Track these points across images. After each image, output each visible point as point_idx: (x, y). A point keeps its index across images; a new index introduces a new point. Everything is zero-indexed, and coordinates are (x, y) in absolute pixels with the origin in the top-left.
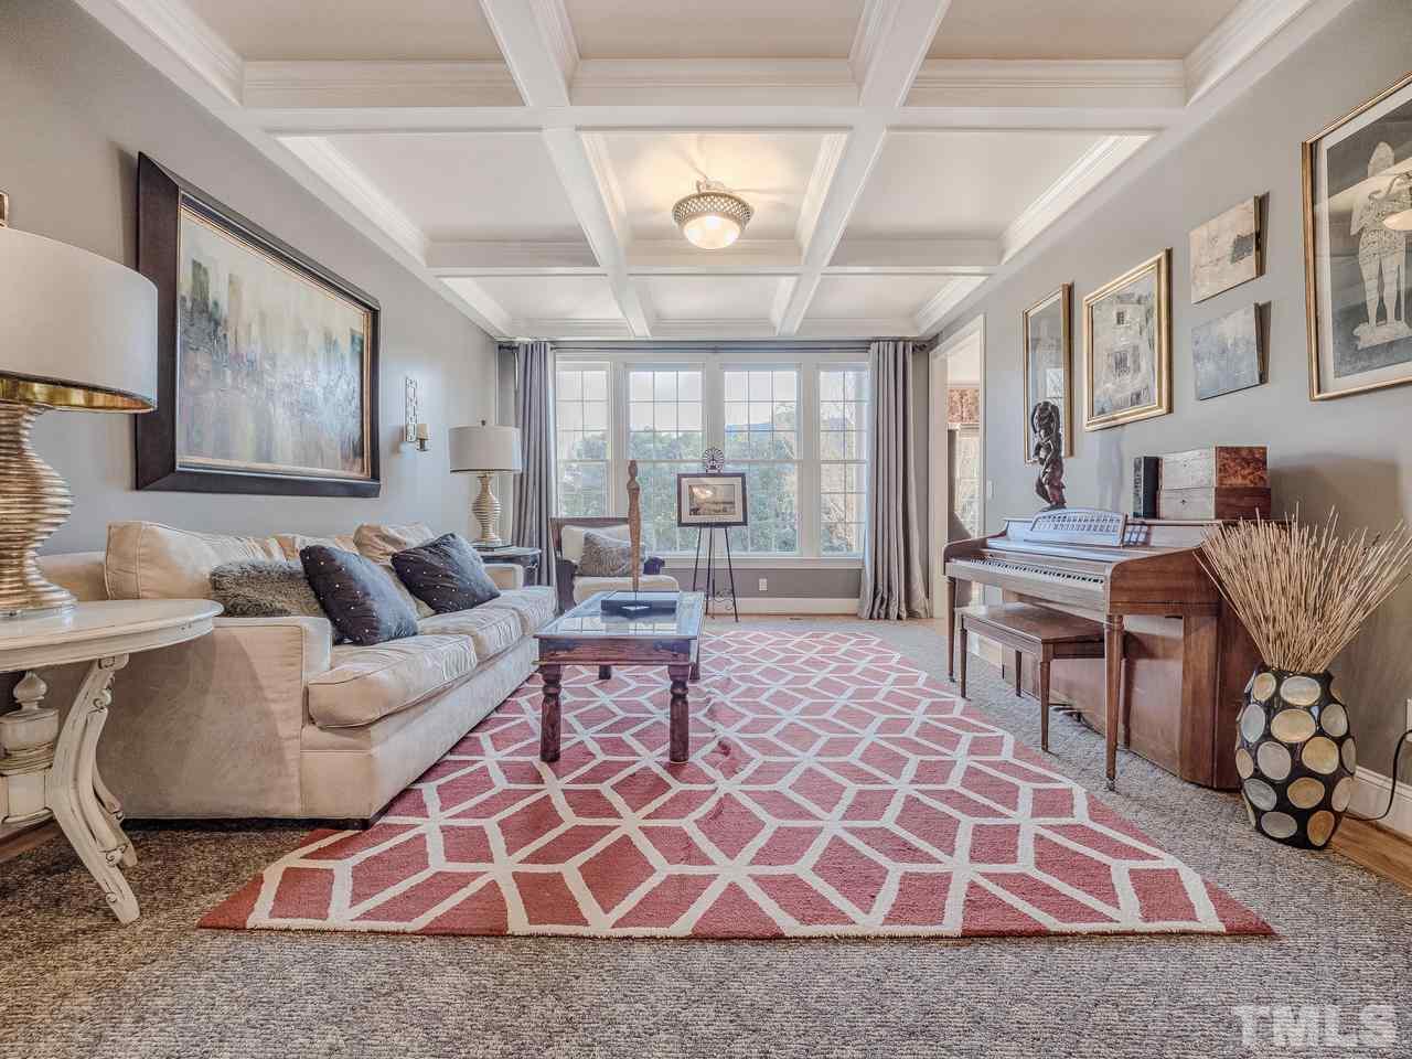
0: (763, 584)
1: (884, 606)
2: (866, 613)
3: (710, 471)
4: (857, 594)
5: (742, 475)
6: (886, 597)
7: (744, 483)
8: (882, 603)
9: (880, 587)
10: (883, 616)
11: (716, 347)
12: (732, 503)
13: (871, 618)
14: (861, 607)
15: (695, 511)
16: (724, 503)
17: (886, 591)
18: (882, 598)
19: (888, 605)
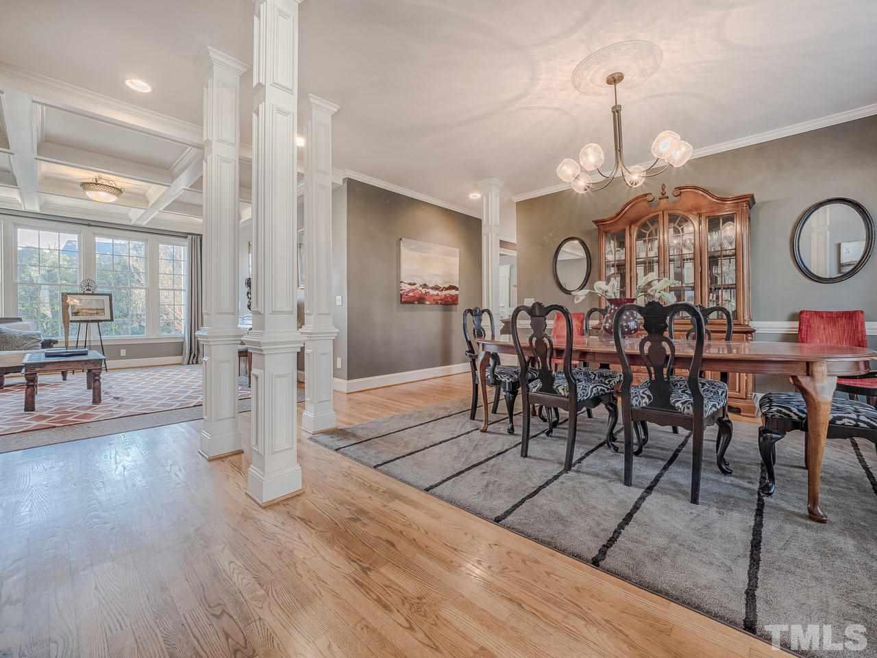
0: (123, 352)
1: (195, 358)
2: (186, 362)
3: (86, 292)
4: (181, 354)
5: (110, 295)
6: (196, 353)
7: (111, 300)
8: (194, 358)
9: (193, 349)
10: (195, 362)
11: (89, 224)
12: (103, 309)
13: (188, 364)
14: (183, 359)
15: (76, 314)
16: (97, 309)
17: (196, 351)
18: (194, 355)
19: (197, 358)
